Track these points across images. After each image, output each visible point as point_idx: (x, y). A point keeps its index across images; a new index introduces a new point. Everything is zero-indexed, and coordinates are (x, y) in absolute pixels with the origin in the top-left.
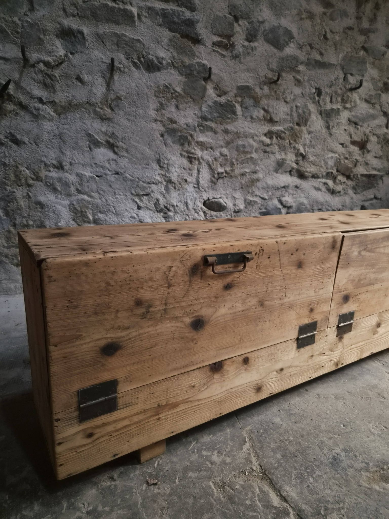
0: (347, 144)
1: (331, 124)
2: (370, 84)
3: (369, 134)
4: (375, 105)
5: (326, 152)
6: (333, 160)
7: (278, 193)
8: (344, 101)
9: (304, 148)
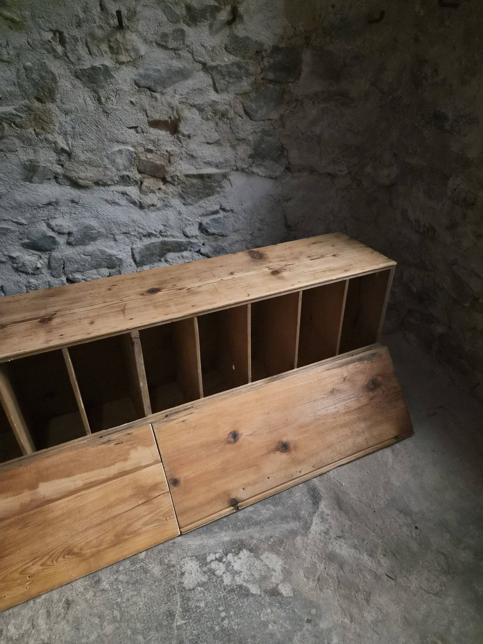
0: (143, 128)
1: (102, 93)
2: (160, 13)
3: (180, 106)
4: (180, 52)
5: (107, 143)
6: (124, 156)
7: (44, 213)
8: (114, 51)
9: (67, 140)
